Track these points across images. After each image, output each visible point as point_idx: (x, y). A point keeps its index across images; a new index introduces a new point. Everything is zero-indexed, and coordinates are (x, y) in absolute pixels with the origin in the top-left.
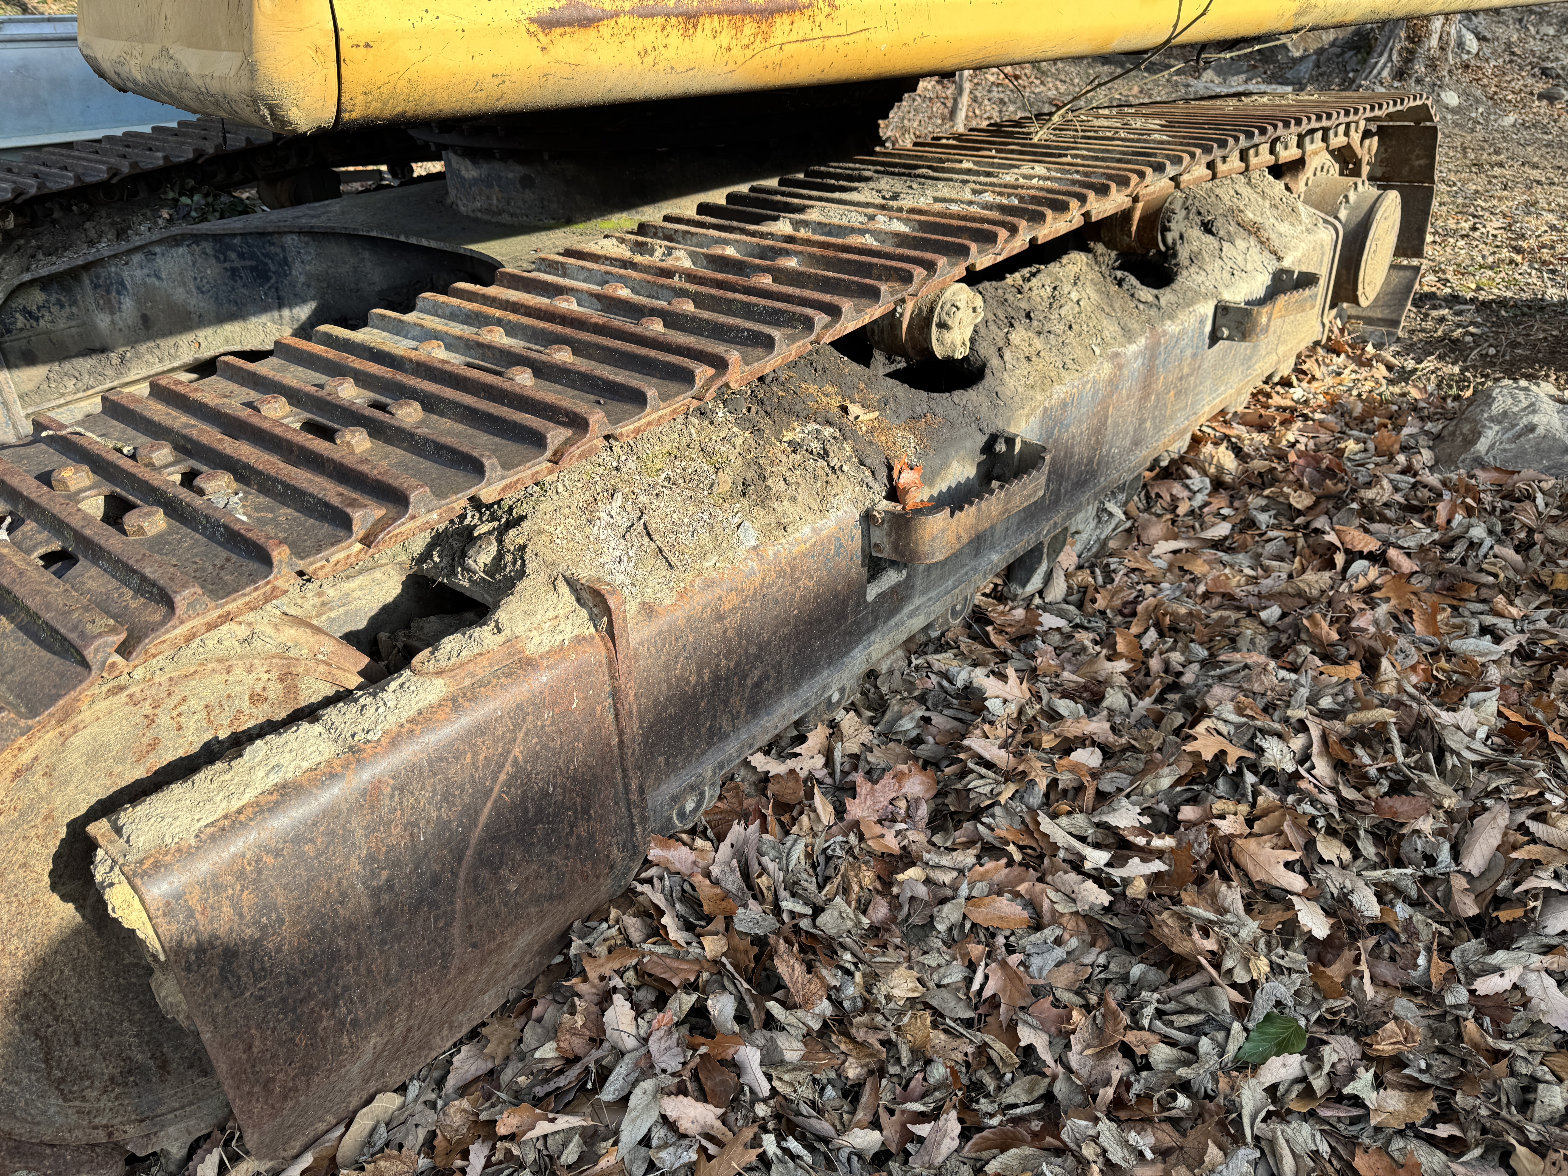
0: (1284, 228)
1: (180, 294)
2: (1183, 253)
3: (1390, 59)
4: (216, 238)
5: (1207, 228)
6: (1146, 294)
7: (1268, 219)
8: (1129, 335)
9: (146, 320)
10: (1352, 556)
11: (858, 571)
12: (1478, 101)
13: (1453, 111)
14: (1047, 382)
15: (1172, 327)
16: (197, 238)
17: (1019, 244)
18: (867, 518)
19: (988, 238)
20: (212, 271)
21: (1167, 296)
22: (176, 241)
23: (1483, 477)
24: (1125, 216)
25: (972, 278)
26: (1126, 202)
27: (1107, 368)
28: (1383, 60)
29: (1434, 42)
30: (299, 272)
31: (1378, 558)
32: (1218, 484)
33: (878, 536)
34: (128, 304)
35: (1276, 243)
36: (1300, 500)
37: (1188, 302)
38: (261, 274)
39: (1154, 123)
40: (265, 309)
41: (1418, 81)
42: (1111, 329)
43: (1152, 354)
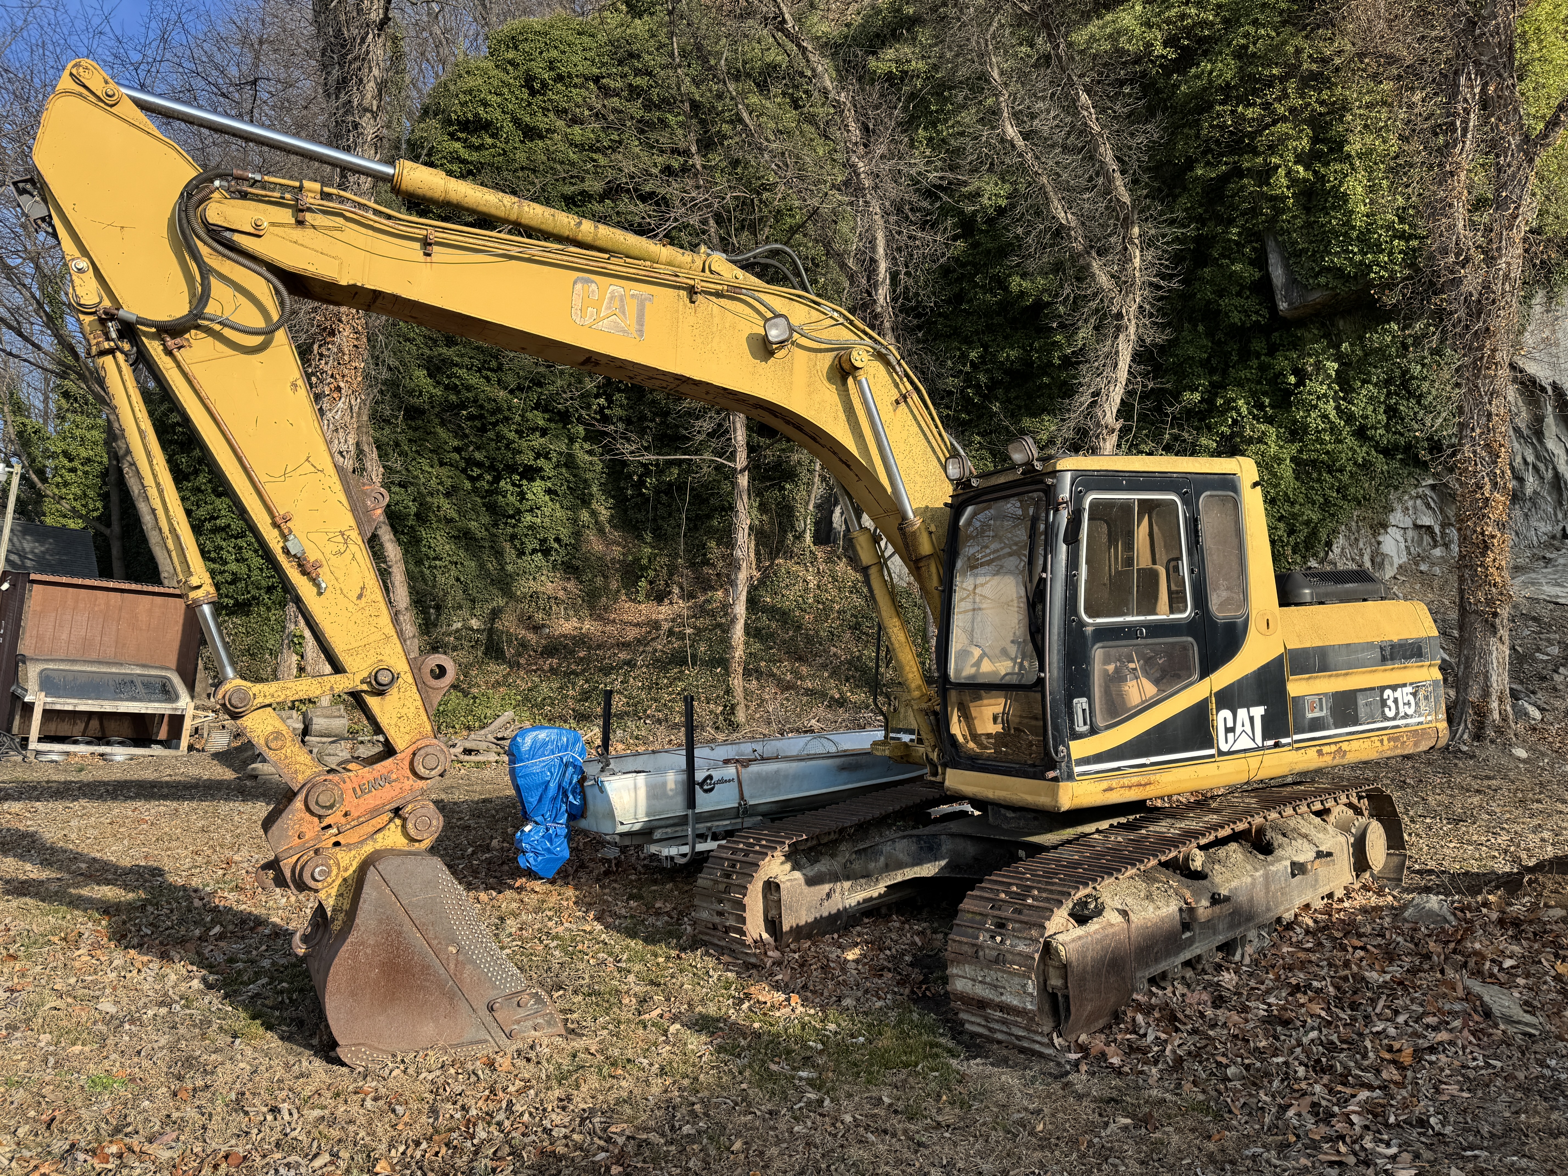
0: (1321, 835)
1: (901, 856)
2: (1276, 844)
3: (1466, 727)
4: (918, 836)
5: (1284, 835)
6: (1261, 857)
7: (1313, 832)
8: (1256, 870)
9: (887, 865)
10: (1355, 948)
11: (1179, 927)
12: (1543, 754)
13: (1524, 761)
14: (1228, 881)
15: (1273, 868)
16: (911, 836)
17: (1212, 838)
18: (1181, 910)
19: (1204, 835)
20: (914, 848)
21: (1269, 858)
22: (904, 837)
23: (1407, 925)
24: (1249, 831)
25: (1201, 848)
26: (1247, 825)
27: (1249, 880)
28: (1461, 728)
29: (1496, 716)
30: (944, 849)
31: (1363, 948)
32: (1307, 932)
33: (1184, 915)
34: (882, 859)
35: (1316, 840)
36: (1339, 935)
37: (1280, 859)
38: (931, 849)
39: (1253, 801)
40: (930, 861)
41: (1492, 742)
42: (1249, 867)
43: (1266, 877)
